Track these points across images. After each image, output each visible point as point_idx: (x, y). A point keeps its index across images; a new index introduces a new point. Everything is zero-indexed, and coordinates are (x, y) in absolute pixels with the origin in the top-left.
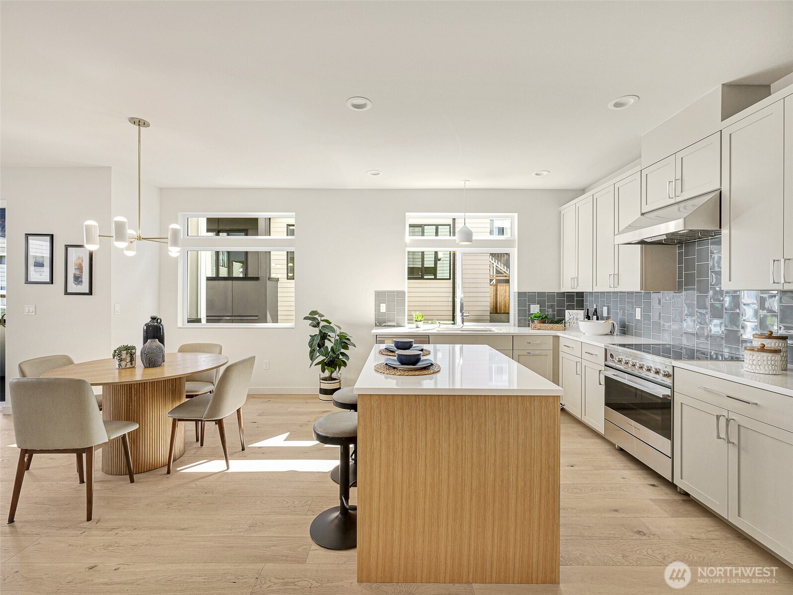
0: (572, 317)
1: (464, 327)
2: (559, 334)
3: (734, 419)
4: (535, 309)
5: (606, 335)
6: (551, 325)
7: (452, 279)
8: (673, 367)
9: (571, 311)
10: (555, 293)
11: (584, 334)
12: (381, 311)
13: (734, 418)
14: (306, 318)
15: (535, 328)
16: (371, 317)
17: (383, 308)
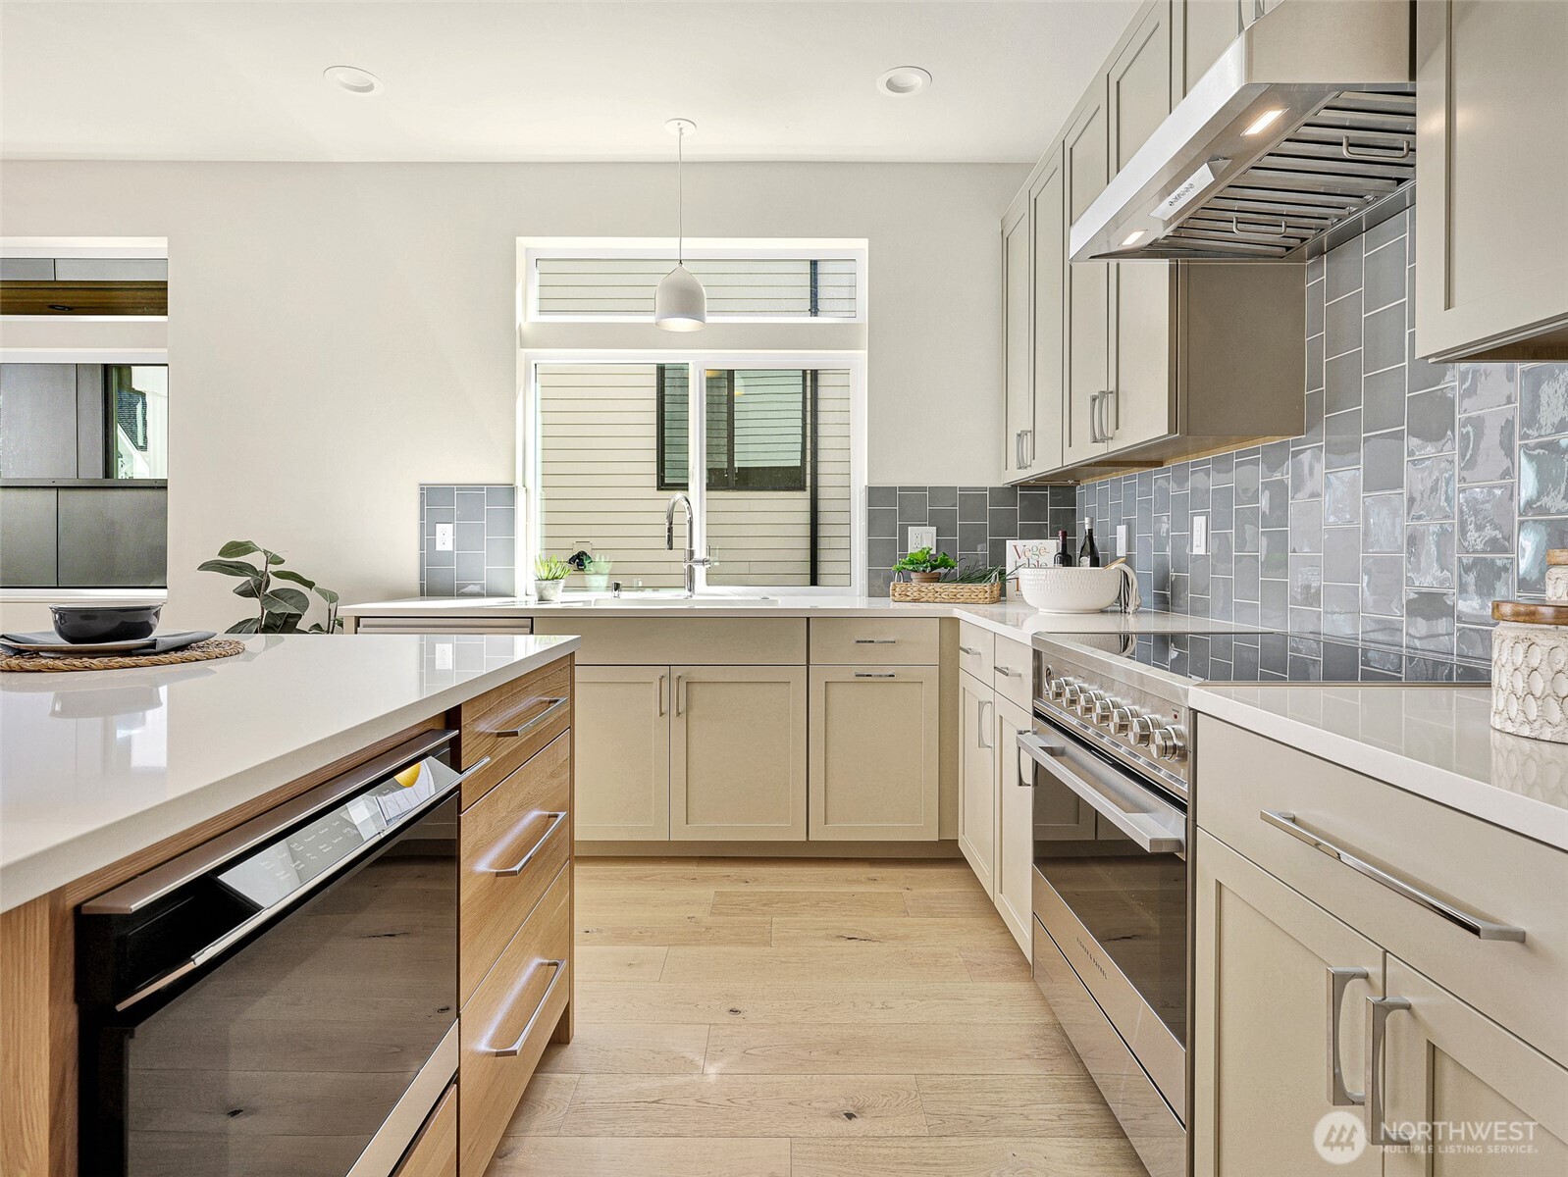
0: (1024, 560)
1: (694, 598)
2: (957, 612)
3: (1408, 1007)
4: (922, 539)
5: (1103, 611)
6: (950, 588)
7: (808, 489)
8: (1196, 712)
9: (1020, 543)
10: (985, 489)
11: (1037, 609)
12: (438, 549)
13: (1410, 999)
14: (205, 567)
15: (904, 598)
16: (407, 567)
17: (445, 537)
